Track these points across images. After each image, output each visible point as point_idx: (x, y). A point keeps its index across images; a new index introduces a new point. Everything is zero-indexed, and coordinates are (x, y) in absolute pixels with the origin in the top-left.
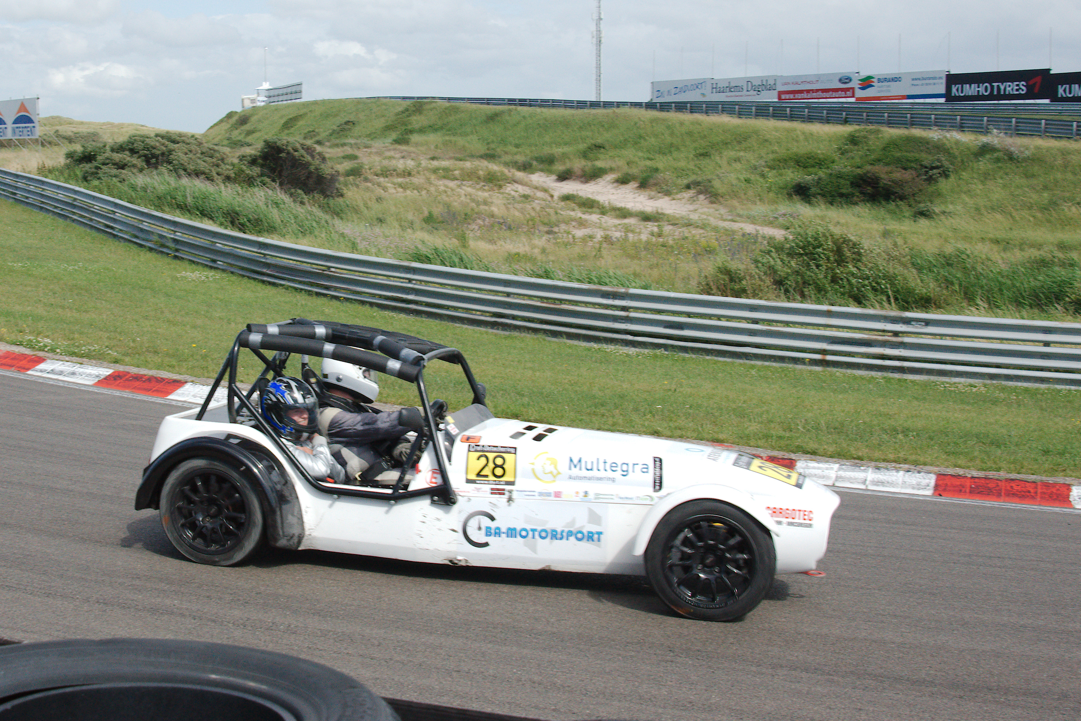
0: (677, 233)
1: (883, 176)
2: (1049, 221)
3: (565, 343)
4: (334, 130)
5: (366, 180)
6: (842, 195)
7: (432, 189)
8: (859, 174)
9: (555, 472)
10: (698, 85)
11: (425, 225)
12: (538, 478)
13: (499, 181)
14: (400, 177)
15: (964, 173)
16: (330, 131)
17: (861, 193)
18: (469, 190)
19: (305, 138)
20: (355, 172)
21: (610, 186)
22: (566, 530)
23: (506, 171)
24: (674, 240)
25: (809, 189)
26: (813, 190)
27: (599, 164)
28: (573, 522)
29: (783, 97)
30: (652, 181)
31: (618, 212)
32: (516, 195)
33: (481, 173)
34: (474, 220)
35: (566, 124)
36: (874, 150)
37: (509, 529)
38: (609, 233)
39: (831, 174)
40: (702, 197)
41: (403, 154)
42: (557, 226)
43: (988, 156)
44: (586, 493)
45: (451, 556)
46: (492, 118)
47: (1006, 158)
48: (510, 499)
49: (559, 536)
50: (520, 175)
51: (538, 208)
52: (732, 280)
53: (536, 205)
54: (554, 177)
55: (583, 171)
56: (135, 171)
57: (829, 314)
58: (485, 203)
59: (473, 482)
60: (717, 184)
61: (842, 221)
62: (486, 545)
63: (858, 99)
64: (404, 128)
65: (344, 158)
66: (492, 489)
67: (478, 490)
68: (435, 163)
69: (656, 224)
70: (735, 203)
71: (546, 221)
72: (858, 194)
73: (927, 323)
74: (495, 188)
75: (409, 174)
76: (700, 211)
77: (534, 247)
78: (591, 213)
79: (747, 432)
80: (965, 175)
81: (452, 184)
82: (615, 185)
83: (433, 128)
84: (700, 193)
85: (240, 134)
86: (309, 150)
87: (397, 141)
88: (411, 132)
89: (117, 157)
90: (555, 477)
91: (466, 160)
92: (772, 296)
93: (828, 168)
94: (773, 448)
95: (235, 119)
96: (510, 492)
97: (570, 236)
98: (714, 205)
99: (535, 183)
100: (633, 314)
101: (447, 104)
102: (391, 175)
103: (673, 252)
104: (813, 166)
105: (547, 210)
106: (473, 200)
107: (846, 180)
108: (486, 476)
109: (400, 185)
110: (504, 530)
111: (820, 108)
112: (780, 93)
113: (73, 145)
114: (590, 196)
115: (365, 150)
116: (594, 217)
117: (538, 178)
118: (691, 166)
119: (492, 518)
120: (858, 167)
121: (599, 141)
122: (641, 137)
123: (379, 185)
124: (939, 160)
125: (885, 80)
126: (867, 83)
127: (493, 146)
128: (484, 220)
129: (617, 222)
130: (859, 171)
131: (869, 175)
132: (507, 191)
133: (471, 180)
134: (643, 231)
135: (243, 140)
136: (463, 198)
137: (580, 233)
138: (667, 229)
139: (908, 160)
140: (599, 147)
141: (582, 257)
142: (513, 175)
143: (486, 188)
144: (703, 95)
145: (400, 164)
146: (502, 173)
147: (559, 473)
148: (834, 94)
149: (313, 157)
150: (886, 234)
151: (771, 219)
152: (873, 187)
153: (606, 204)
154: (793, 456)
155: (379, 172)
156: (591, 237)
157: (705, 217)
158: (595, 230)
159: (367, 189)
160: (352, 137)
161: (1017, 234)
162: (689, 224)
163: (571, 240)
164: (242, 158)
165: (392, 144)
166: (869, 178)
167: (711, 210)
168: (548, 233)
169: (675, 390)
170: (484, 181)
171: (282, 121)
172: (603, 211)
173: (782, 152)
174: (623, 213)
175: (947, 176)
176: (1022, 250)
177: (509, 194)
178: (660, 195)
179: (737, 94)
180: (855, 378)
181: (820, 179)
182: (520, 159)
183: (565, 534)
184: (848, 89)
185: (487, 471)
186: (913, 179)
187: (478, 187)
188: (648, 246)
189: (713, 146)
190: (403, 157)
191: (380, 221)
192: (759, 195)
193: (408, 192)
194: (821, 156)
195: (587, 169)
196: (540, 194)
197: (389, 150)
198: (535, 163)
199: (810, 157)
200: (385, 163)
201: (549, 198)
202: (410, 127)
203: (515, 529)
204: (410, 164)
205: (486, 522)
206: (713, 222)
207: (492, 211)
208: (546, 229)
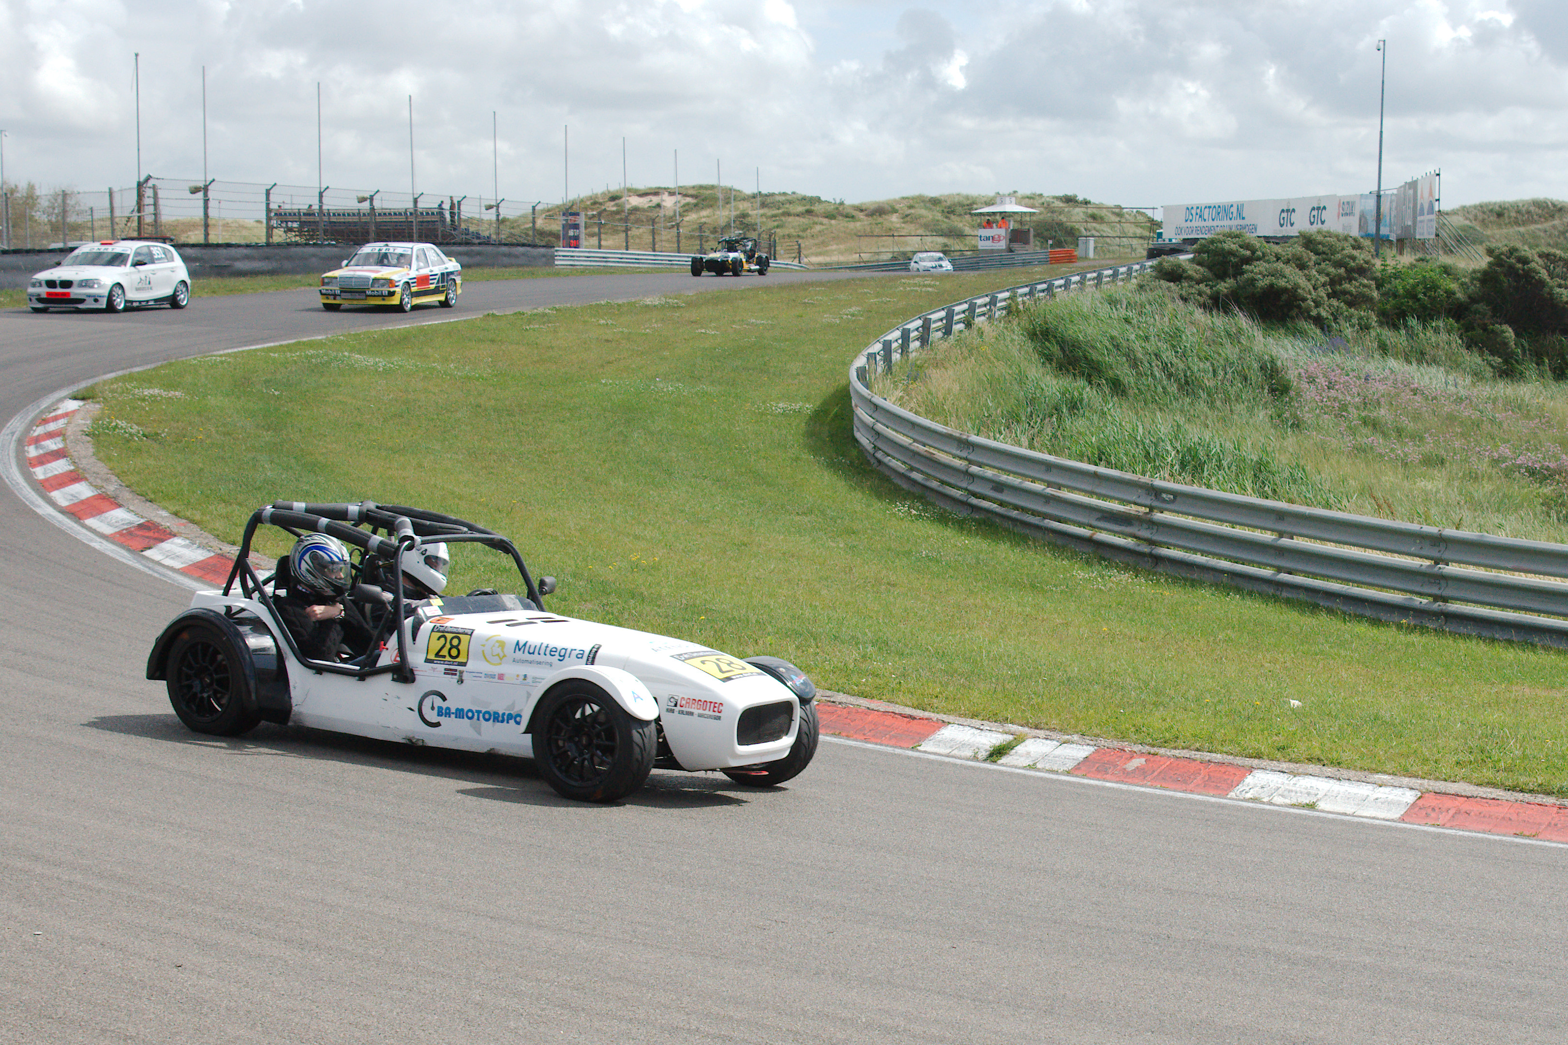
9: (501, 655)
12: (488, 661)
22: (507, 713)
28: (513, 705)
37: (457, 709)
44: (525, 676)
45: (410, 735)
48: (460, 680)
49: (500, 719)
59: (431, 661)
62: (437, 725)
66: (446, 669)
67: (434, 669)
90: (501, 659)
96: (461, 672)
108: (444, 657)
110: (453, 710)
119: (444, 699)
147: (505, 656)
183: (505, 717)
185: (445, 652)
203: (462, 710)
205: (438, 701)
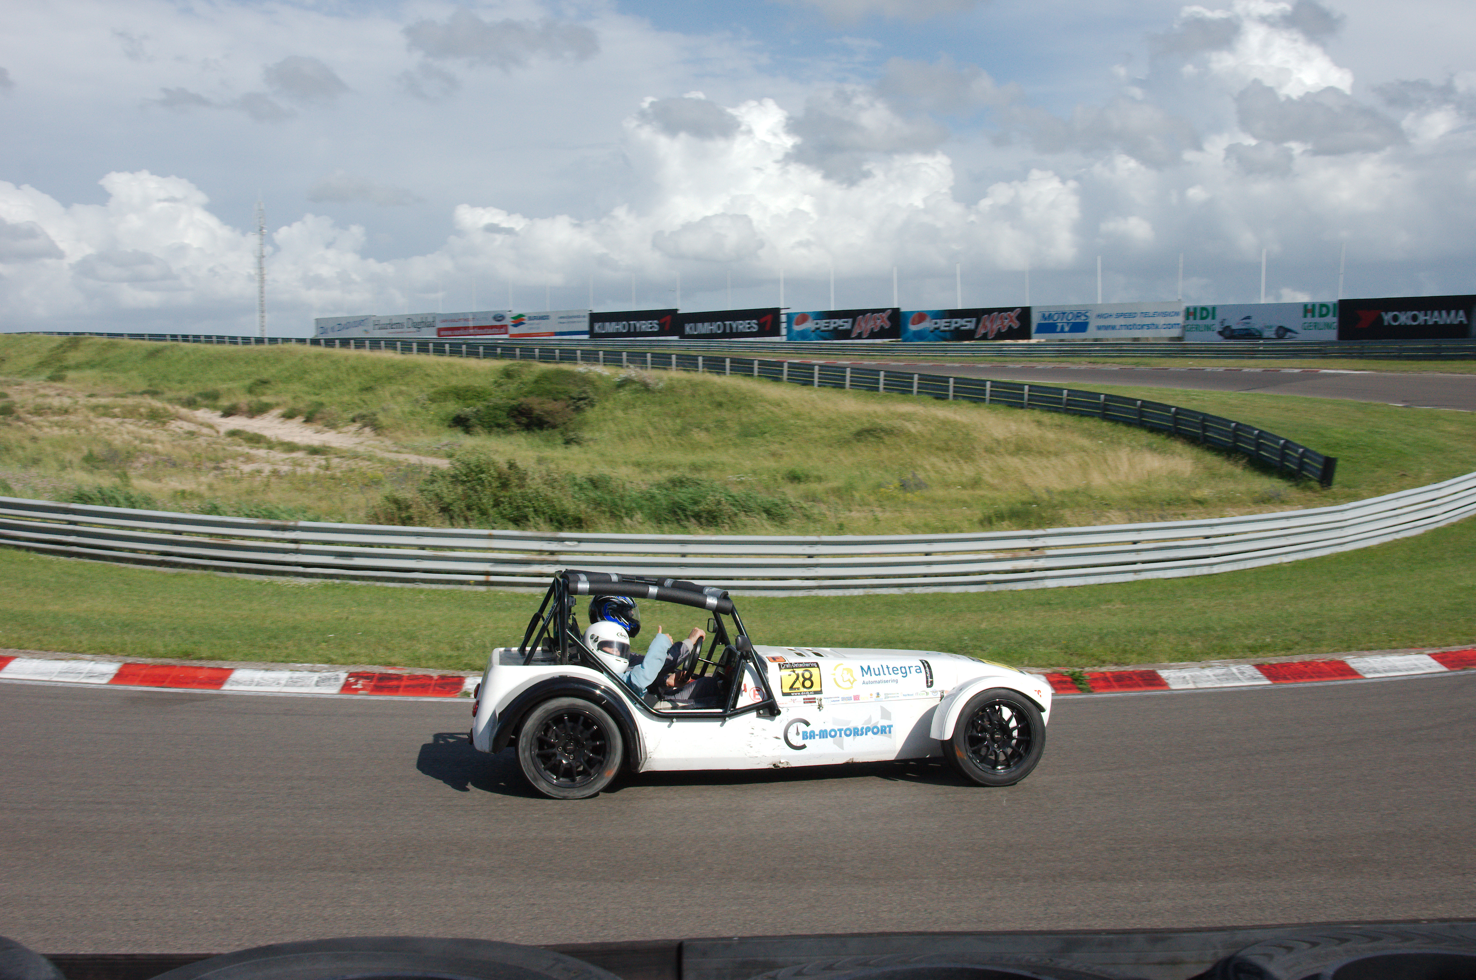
0: (344, 466)
1: (536, 407)
2: (682, 445)
3: (235, 579)
5: (19, 419)
6: (499, 425)
7: (93, 427)
8: (514, 405)
9: (852, 680)
10: (361, 322)
11: (85, 465)
12: (839, 686)
13: (162, 417)
14: (56, 415)
15: (606, 404)
17: (518, 423)
18: (132, 428)
20: (6, 411)
21: (277, 421)
22: (865, 727)
23: (169, 407)
24: (342, 472)
25: (468, 420)
26: (473, 421)
27: (265, 399)
28: (870, 719)
29: (442, 333)
30: (318, 416)
31: (286, 447)
32: (181, 431)
33: (142, 410)
34: (138, 458)
35: (231, 359)
36: (527, 383)
37: (820, 730)
38: (276, 467)
39: (488, 406)
40: (367, 430)
41: (58, 392)
42: (224, 461)
43: (627, 388)
44: (878, 694)
45: (776, 761)
46: (153, 354)
47: (642, 388)
48: (820, 707)
49: (860, 732)
50: (184, 411)
51: (204, 445)
52: (399, 509)
54: (219, 413)
55: (249, 405)
57: (490, 537)
58: (149, 440)
59: (789, 694)
60: (381, 417)
61: (501, 449)
62: (803, 747)
63: (511, 336)
64: (58, 364)
66: (804, 699)
67: (794, 700)
68: (94, 401)
69: (324, 457)
70: (399, 434)
71: (213, 457)
72: (514, 424)
73: (580, 541)
74: (159, 425)
75: (66, 412)
76: (366, 443)
77: (200, 484)
78: (258, 448)
79: (417, 654)
80: (609, 405)
81: (113, 422)
82: (282, 419)
83: (91, 365)
84: (365, 426)
87: (52, 379)
88: (67, 368)
90: (852, 684)
91: (127, 397)
92: (438, 522)
93: (485, 400)
94: (443, 667)
96: (819, 699)
97: (238, 472)
98: (379, 438)
99: (200, 420)
100: (303, 547)
101: (105, 340)
102: (46, 413)
103: (341, 484)
104: (472, 399)
105: (214, 446)
106: (136, 438)
107: (503, 411)
108: (798, 689)
109: (56, 423)
110: (817, 732)
111: (476, 346)
112: (440, 330)
114: (257, 431)
115: (16, 387)
116: (262, 452)
117: (202, 414)
118: (356, 399)
119: (807, 724)
120: (513, 399)
121: (265, 376)
122: (305, 372)
123: (32, 423)
124: (584, 392)
125: (535, 318)
126: (519, 321)
127: (156, 382)
128: (147, 458)
129: (285, 456)
130: (514, 403)
131: (524, 406)
132: (170, 428)
133: (133, 417)
134: (311, 464)
136: (126, 436)
137: (247, 468)
138: (335, 461)
139: (558, 392)
140: (265, 382)
141: (250, 492)
142: (178, 411)
143: (149, 425)
144: (366, 331)
145: (56, 402)
146: (165, 409)
147: (855, 680)
148: (490, 331)
150: (540, 461)
151: (435, 449)
152: (528, 418)
153: (273, 439)
154: (462, 674)
155: (32, 411)
156: (259, 472)
157: (370, 449)
158: (263, 465)
159: (20, 428)
161: (655, 457)
162: (356, 456)
163: (239, 475)
165: (46, 381)
166: (523, 409)
167: (377, 443)
168: (217, 468)
169: (347, 618)
170: (146, 418)
172: (270, 445)
173: (442, 385)
174: (291, 447)
175: (593, 406)
176: (659, 471)
177: (174, 431)
178: (326, 429)
179: (399, 330)
180: (517, 596)
181: (478, 411)
182: (185, 395)
183: (864, 730)
184: (502, 327)
185: (798, 685)
186: (563, 409)
187: (141, 423)
188: (316, 479)
189: (377, 380)
190: (59, 395)
191: (36, 462)
192: (422, 427)
193: (66, 432)
194: (479, 389)
195: (253, 404)
196: (205, 430)
197: (44, 388)
198: (199, 399)
199: (467, 389)
200: (39, 400)
201: (215, 434)
202: (65, 363)
203: (826, 731)
204: (67, 401)
205: (802, 727)
206: (380, 454)
207: (156, 449)
208: (212, 465)
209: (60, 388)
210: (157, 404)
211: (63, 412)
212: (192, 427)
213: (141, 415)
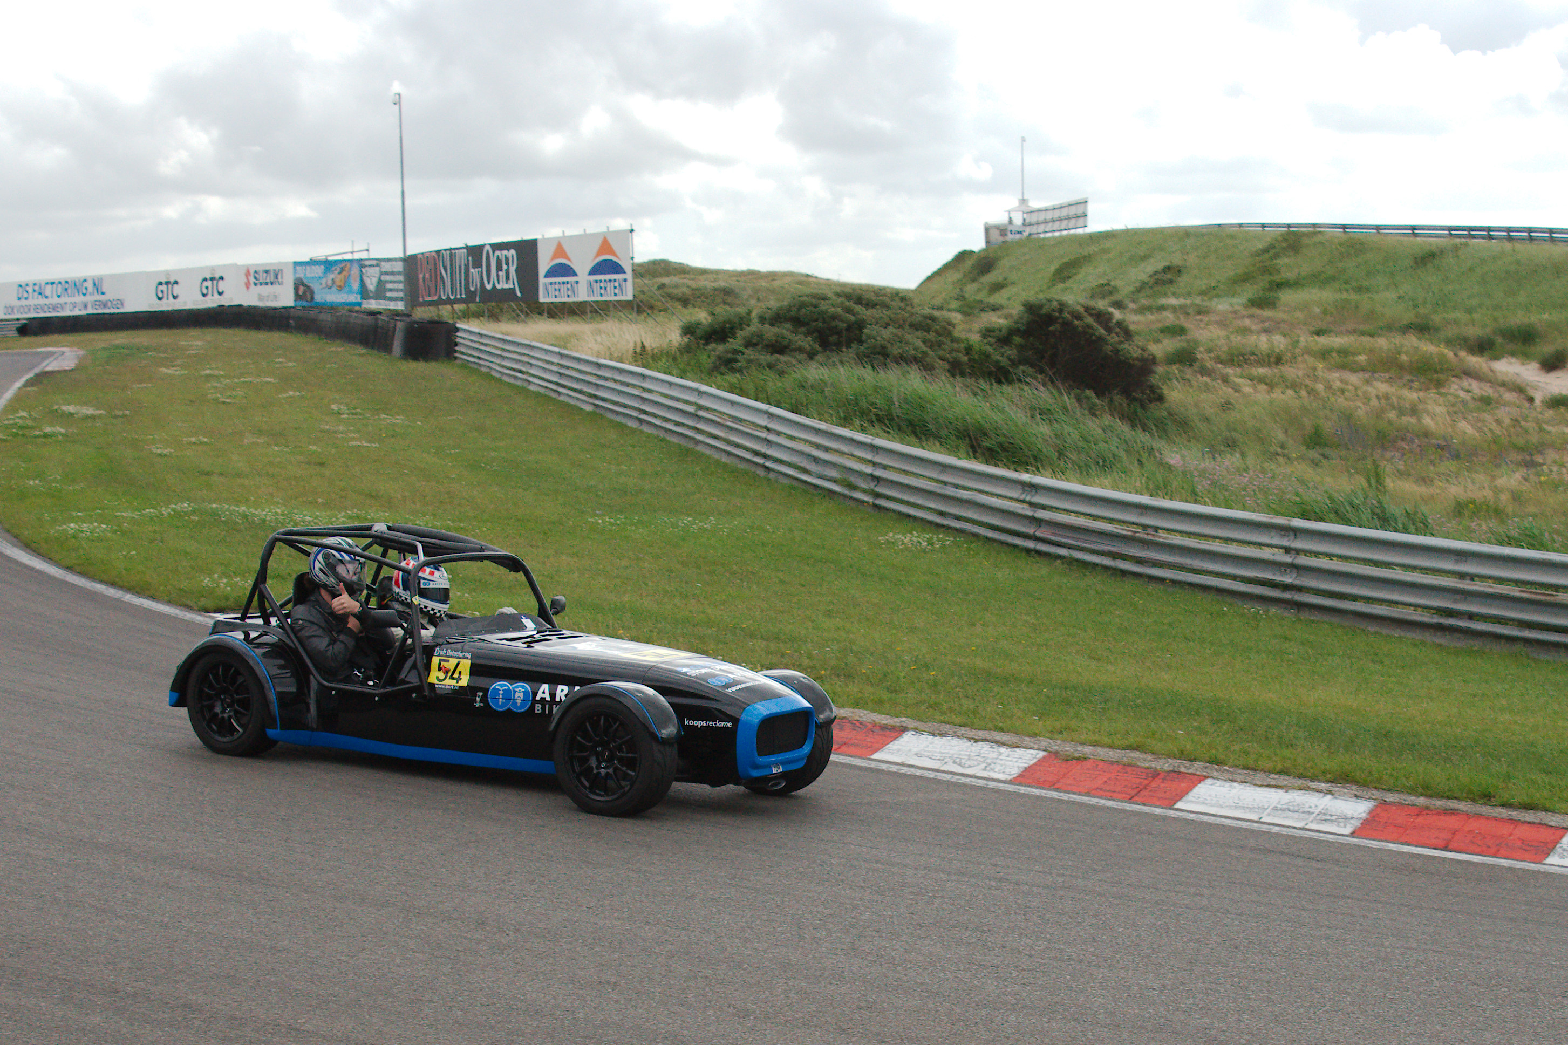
4: (1144, 283)
5: (1203, 371)
7: (1321, 386)
13: (1439, 372)
14: (1262, 366)
16: (1138, 285)
19: (1093, 297)
20: (1185, 358)
23: (1449, 354)
32: (1467, 397)
33: (1404, 358)
41: (1267, 325)
42: (1540, 452)
46: (1425, 259)
50: (1475, 361)
51: (1507, 421)
53: (1504, 414)
54: (1537, 365)
56: (802, 357)
58: (1414, 411)
64: (1267, 278)
65: (1162, 331)
68: (1323, 341)
71: (1521, 442)
74: (1431, 386)
75: (1279, 360)
77: (1497, 491)
81: (1354, 378)
83: (1318, 279)
85: (979, 290)
86: (1102, 318)
87: (1256, 303)
88: (1280, 285)
89: (771, 332)
91: (1379, 336)
95: (969, 263)
99: (1499, 377)
102: (1247, 363)
105: (1522, 424)
106: (1392, 406)
109: (1262, 380)
113: (692, 310)
115: (1199, 317)
117: (1507, 367)
123: (1225, 380)
127: (1424, 310)
132: (1452, 391)
133: (1387, 371)
135: (986, 300)
136: (1374, 403)
142: (1461, 360)
143: (1415, 384)
145: (1263, 342)
146: (1443, 358)
149: (1109, 330)
155: (1224, 356)
159: (1206, 388)
160: (1174, 294)
164: (987, 333)
165: (1246, 306)
168: (1527, 464)
170: (1411, 373)
171: (1053, 268)
177: (1456, 397)
182: (1474, 332)
187: (1404, 382)
190: (1266, 331)
191: (1229, 445)
193: (1277, 394)
196: (1509, 396)
197: (1245, 318)
198: (1499, 340)
200: (1237, 339)
201: (1526, 404)
202: (1277, 278)
204: (1279, 342)
207: (1425, 426)
208: (1521, 458)
209: (1269, 319)
210: (1428, 348)
211: (1272, 360)
212: (1488, 391)
213: (1401, 367)
